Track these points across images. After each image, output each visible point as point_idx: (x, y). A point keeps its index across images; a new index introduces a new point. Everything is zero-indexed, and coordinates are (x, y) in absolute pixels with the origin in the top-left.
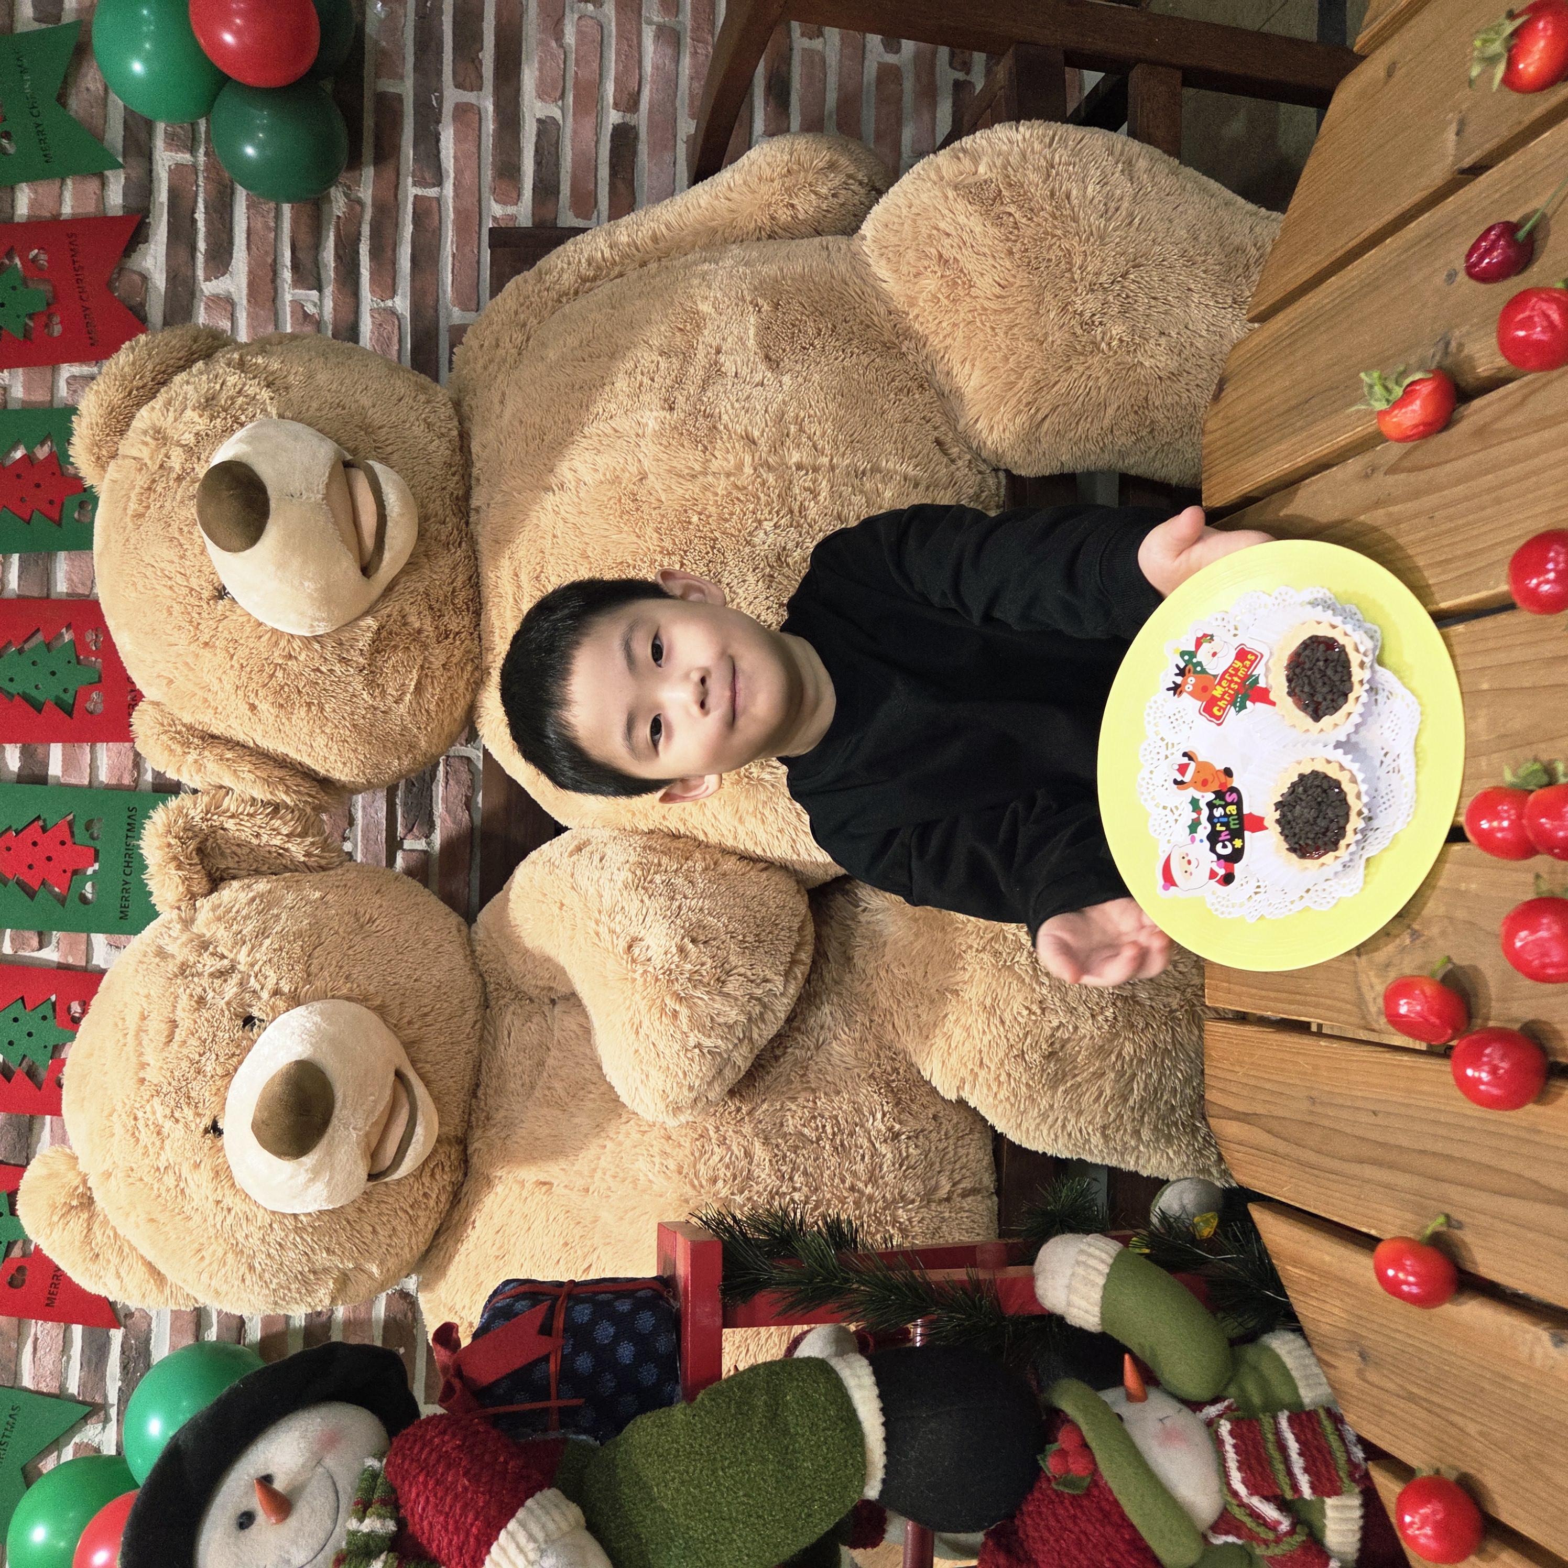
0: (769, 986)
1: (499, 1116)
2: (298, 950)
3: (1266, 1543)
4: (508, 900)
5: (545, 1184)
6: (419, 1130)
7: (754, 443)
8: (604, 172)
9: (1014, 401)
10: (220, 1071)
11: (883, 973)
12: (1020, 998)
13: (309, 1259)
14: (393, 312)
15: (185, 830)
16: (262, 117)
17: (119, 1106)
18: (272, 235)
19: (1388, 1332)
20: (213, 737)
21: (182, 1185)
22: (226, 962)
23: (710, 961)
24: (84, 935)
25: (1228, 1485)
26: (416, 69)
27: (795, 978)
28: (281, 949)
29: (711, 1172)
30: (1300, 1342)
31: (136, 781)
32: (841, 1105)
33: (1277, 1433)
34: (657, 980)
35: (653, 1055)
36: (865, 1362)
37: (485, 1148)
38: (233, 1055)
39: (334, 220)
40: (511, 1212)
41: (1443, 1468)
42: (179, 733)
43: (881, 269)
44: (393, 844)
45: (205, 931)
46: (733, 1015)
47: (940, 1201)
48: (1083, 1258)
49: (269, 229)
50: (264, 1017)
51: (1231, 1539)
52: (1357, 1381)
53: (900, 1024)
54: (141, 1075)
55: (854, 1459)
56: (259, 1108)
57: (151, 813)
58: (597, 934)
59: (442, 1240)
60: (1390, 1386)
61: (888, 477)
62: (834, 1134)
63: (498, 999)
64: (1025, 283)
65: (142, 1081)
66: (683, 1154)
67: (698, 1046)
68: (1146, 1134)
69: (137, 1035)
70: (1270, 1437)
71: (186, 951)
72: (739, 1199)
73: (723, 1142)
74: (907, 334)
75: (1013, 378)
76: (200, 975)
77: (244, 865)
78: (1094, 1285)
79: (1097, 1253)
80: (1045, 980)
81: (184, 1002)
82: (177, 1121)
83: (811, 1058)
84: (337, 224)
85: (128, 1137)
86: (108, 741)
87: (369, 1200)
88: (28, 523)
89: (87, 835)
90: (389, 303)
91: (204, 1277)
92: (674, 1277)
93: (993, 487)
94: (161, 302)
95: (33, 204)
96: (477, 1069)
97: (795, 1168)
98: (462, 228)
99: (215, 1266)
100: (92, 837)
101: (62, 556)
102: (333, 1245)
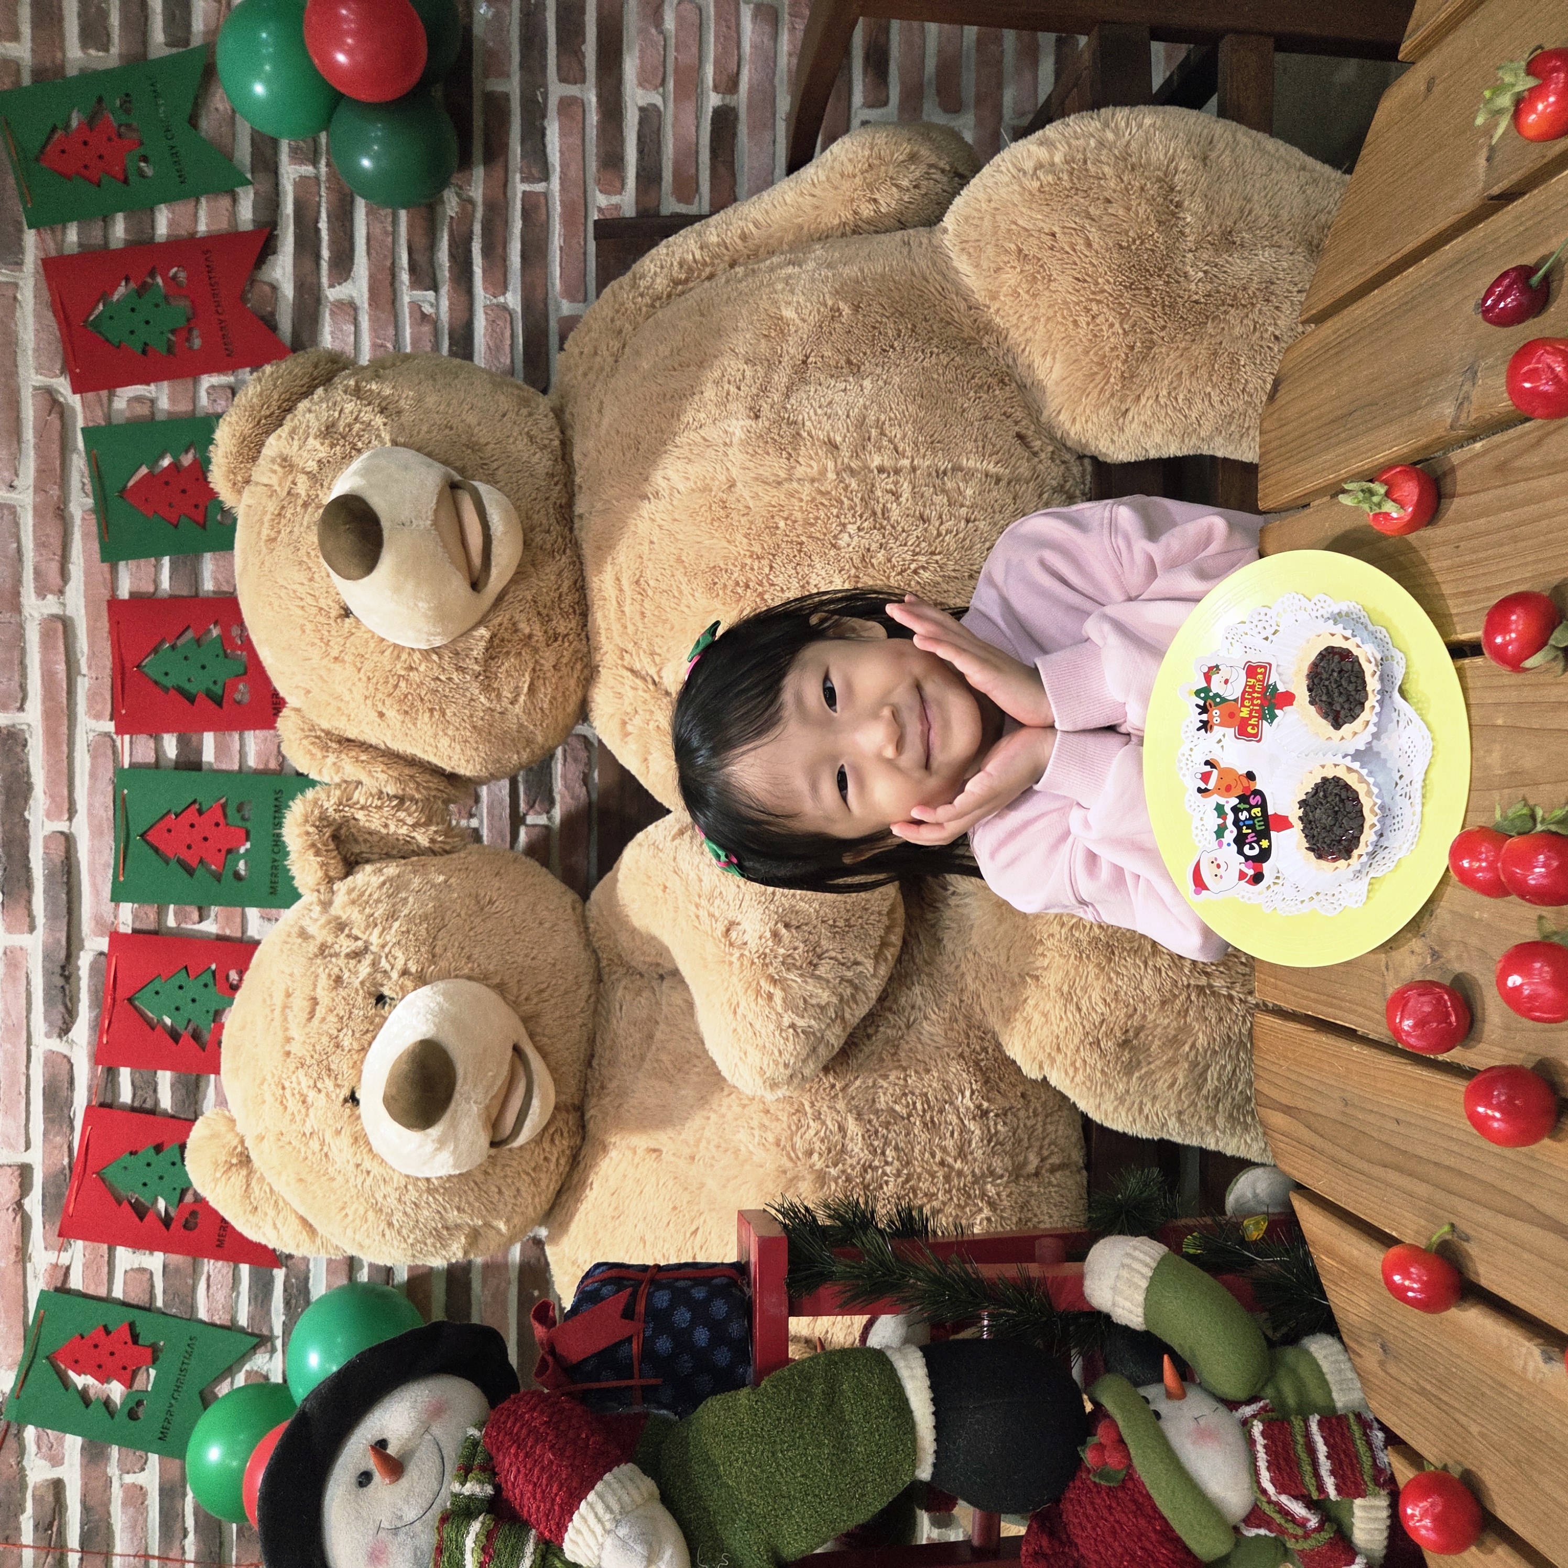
0: (859, 969)
1: (612, 1086)
2: (424, 932)
3: (1296, 1538)
5: (655, 1150)
6: (536, 1103)
7: (836, 447)
8: (705, 156)
9: (1095, 394)
10: (356, 1046)
11: (970, 956)
13: (442, 1217)
14: (505, 308)
15: (321, 819)
16: (376, 130)
17: (269, 1077)
18: (390, 239)
21: (326, 1149)
22: (360, 943)
23: (802, 946)
24: (239, 909)
25: (1258, 1483)
26: (522, 66)
27: (886, 960)
28: (408, 932)
29: (807, 1146)
30: (1338, 1347)
31: (281, 765)
32: (931, 1083)
33: (1307, 1435)
34: (753, 963)
35: (750, 1034)
37: (600, 1115)
38: (368, 1031)
39: (448, 221)
40: (625, 1176)
43: (962, 265)
44: (517, 820)
45: (340, 913)
46: (824, 996)
47: (1028, 1177)
48: (1126, 1261)
49: (387, 233)
50: (394, 996)
51: (1263, 1532)
53: (986, 1006)
54: (287, 1048)
56: (389, 1084)
57: (291, 803)
58: (698, 917)
59: (564, 1198)
60: (1407, 1380)
61: (969, 475)
62: (924, 1111)
63: (610, 974)
65: (288, 1054)
66: (780, 1128)
67: (793, 1026)
69: (283, 1011)
70: (1300, 1439)
71: (325, 932)
73: (818, 1117)
74: (988, 328)
75: (1095, 369)
76: (337, 955)
77: (376, 850)
78: (1137, 1287)
79: (1142, 1256)
81: (323, 981)
82: (320, 1091)
83: (902, 1037)
84: (451, 224)
85: (277, 1105)
86: (255, 728)
87: (494, 1164)
88: (176, 526)
89: (238, 816)
90: (501, 299)
91: (349, 1232)
92: (748, 1263)
93: (1078, 475)
94: (290, 310)
95: (171, 224)
96: (592, 1041)
97: (886, 1143)
98: (569, 220)
99: (358, 1222)
100: (243, 819)
101: (208, 556)
102: (463, 1205)
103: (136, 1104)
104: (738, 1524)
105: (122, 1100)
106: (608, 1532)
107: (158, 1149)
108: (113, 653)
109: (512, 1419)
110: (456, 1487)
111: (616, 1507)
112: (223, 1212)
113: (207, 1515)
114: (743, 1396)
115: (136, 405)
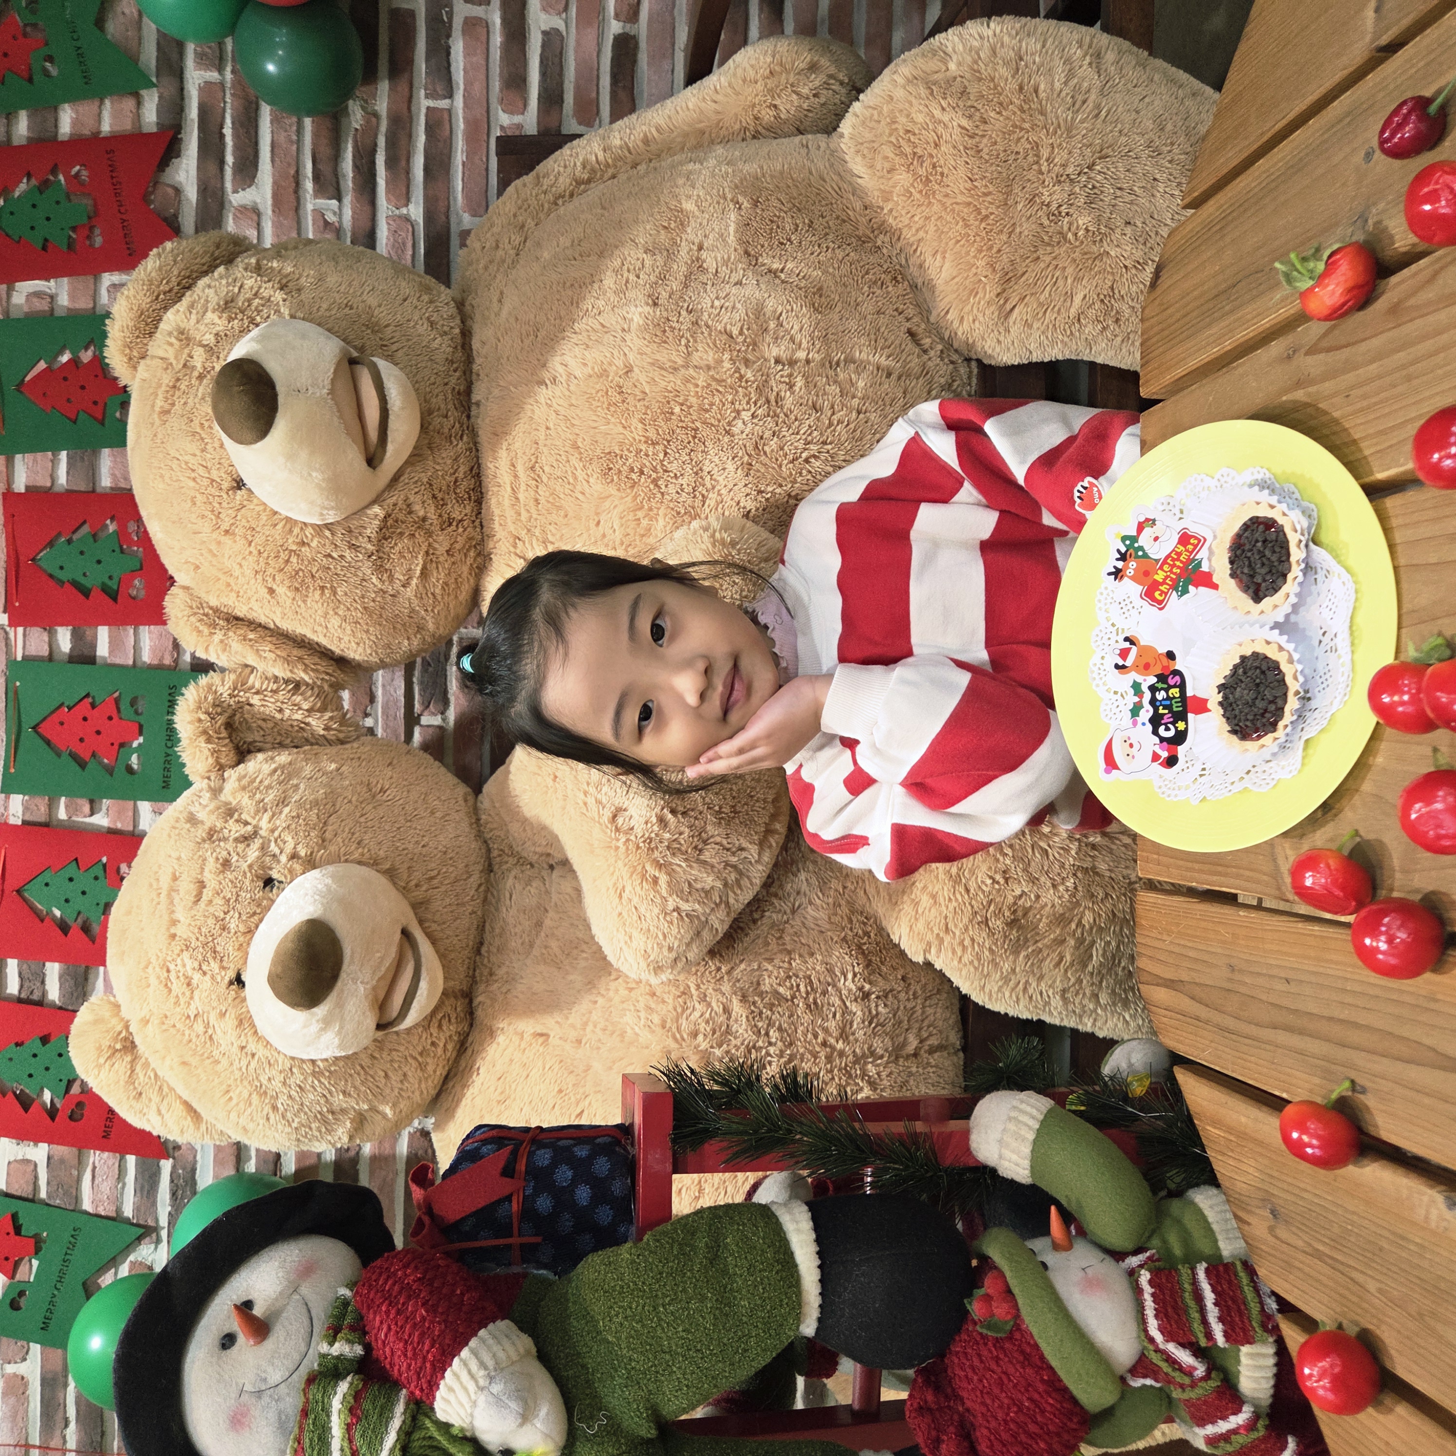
0: (744, 854)
1: (501, 972)
2: (314, 818)
3: (1182, 1387)
4: (509, 772)
5: (542, 1035)
6: (423, 985)
8: (606, 81)
10: (242, 928)
12: (984, 868)
13: (327, 1101)
14: (407, 219)
15: (214, 706)
16: (281, 36)
17: (154, 960)
18: (294, 147)
19: (1297, 1191)
20: (237, 619)
21: (210, 1031)
22: (249, 828)
23: (687, 830)
24: (131, 803)
25: (1146, 1331)
27: (770, 847)
28: (298, 817)
29: (692, 1027)
30: (1220, 1197)
31: (176, 661)
32: (815, 966)
33: (1195, 1283)
34: (638, 848)
35: (635, 918)
36: (805, 1208)
37: (488, 1002)
38: (255, 914)
39: (352, 133)
40: (511, 1060)
41: (1345, 1324)
42: (206, 615)
43: (857, 166)
44: (411, 720)
45: (231, 799)
46: (709, 881)
47: (908, 1057)
48: (1013, 1114)
49: (291, 142)
50: (282, 879)
51: (1149, 1382)
52: (1271, 1239)
54: (173, 931)
55: (790, 1298)
56: (274, 963)
57: (184, 690)
58: (585, 804)
59: (451, 1084)
60: (1300, 1243)
61: (861, 367)
62: (807, 993)
63: (501, 864)
64: (995, 175)
65: (173, 936)
66: (666, 1009)
67: (677, 909)
68: (1104, 998)
69: (169, 895)
70: (1187, 1287)
71: (213, 817)
72: (718, 1052)
73: (703, 998)
74: (882, 228)
76: (225, 839)
77: (269, 739)
78: (1024, 1139)
79: (1028, 1109)
80: (1008, 851)
81: (211, 865)
82: (205, 973)
83: (787, 922)
84: (355, 136)
85: (162, 987)
86: (149, 623)
87: (381, 1049)
88: (75, 422)
89: (132, 710)
90: (404, 211)
91: (233, 1115)
92: (632, 1125)
93: (965, 377)
94: (193, 213)
95: (75, 123)
96: (481, 928)
97: (770, 1024)
98: (471, 137)
99: (242, 1105)
100: (136, 712)
101: (106, 452)
102: (349, 1088)
103: (23, 996)
104: (618, 1380)
105: (9, 991)
106: (482, 1389)
107: (45, 1040)
108: (7, 546)
109: (384, 1276)
110: (324, 1348)
111: (490, 1363)
112: (106, 1098)
113: (89, 1405)
114: (625, 1252)
115: (35, 300)
